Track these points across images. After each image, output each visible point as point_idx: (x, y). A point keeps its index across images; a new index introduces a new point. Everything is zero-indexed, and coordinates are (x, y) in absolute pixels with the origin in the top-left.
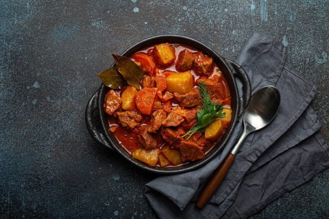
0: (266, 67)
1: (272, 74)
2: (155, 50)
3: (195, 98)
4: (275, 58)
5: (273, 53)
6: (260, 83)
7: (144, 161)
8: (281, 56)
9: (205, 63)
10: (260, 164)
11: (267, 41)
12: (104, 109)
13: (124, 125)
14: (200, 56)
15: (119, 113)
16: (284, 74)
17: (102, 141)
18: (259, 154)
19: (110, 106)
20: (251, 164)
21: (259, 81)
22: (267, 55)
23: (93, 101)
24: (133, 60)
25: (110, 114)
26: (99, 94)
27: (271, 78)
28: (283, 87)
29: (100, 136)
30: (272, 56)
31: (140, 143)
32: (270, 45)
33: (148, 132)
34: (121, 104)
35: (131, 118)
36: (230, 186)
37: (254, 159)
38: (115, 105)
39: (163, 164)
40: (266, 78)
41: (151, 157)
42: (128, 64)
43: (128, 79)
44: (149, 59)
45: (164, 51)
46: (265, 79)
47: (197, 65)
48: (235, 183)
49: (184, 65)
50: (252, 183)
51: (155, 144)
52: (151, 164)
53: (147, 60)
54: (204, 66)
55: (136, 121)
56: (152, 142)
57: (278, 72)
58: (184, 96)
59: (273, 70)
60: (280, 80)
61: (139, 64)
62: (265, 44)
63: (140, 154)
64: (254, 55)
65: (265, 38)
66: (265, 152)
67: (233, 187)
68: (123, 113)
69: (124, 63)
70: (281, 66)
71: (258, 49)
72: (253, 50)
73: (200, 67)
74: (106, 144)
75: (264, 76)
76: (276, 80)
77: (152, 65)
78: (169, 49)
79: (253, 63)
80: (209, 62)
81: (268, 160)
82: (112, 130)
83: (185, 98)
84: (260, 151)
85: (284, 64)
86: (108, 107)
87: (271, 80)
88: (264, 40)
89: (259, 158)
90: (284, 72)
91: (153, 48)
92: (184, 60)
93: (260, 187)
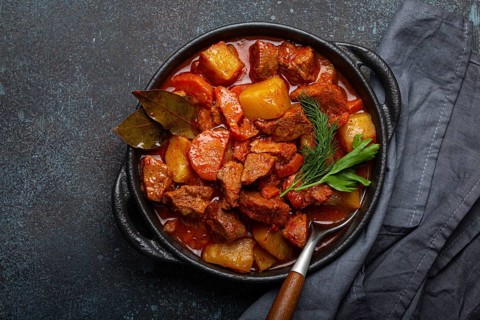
0: (435, 62)
1: (449, 76)
2: (203, 60)
3: (297, 123)
4: (451, 44)
5: (445, 35)
6: (429, 94)
7: (229, 265)
8: (461, 38)
9: (299, 61)
10: (454, 252)
11: (431, 15)
12: (144, 194)
13: (186, 212)
14: (288, 50)
15: (170, 194)
16: (471, 74)
17: (158, 251)
18: (448, 234)
19: (152, 185)
20: (435, 255)
21: (425, 91)
22: (435, 40)
23: (121, 185)
24: (171, 90)
25: (157, 200)
26: (127, 171)
27: (448, 82)
28: (473, 97)
29: (151, 246)
30: (443, 41)
31: (214, 234)
32: (436, 22)
33: (223, 210)
34: (171, 176)
35: (194, 195)
36: (401, 302)
37: (439, 243)
38: (162, 181)
39: (263, 266)
40: (439, 83)
41: (240, 256)
42: (163, 99)
43: (171, 126)
44: (199, 80)
45: (219, 58)
46: (436, 87)
47: (286, 67)
48: (410, 294)
49: (264, 69)
50: (438, 289)
51: (241, 230)
52: (244, 268)
53: (195, 83)
54: (300, 65)
55: (204, 198)
56: (235, 227)
57: (460, 69)
58: (275, 123)
59: (449, 68)
60: (465, 84)
61: (182, 94)
62: (428, 20)
63: (218, 253)
64: (409, 43)
65: (426, 9)
66: (458, 227)
67: (407, 302)
68: (178, 192)
69: (156, 100)
70: (465, 59)
71: (415, 31)
72: (406, 34)
73: (292, 70)
74: (167, 256)
75: (434, 80)
76: (457, 85)
77: (207, 88)
78: (227, 53)
79: (409, 58)
80: (307, 56)
81: (466, 241)
82: (170, 228)
83: (278, 125)
84: (448, 227)
85: (471, 54)
86: (149, 188)
87: (449, 86)
88: (423, 12)
89: (449, 241)
90: (471, 69)
91: (197, 58)
92: (262, 61)
93: (454, 294)
